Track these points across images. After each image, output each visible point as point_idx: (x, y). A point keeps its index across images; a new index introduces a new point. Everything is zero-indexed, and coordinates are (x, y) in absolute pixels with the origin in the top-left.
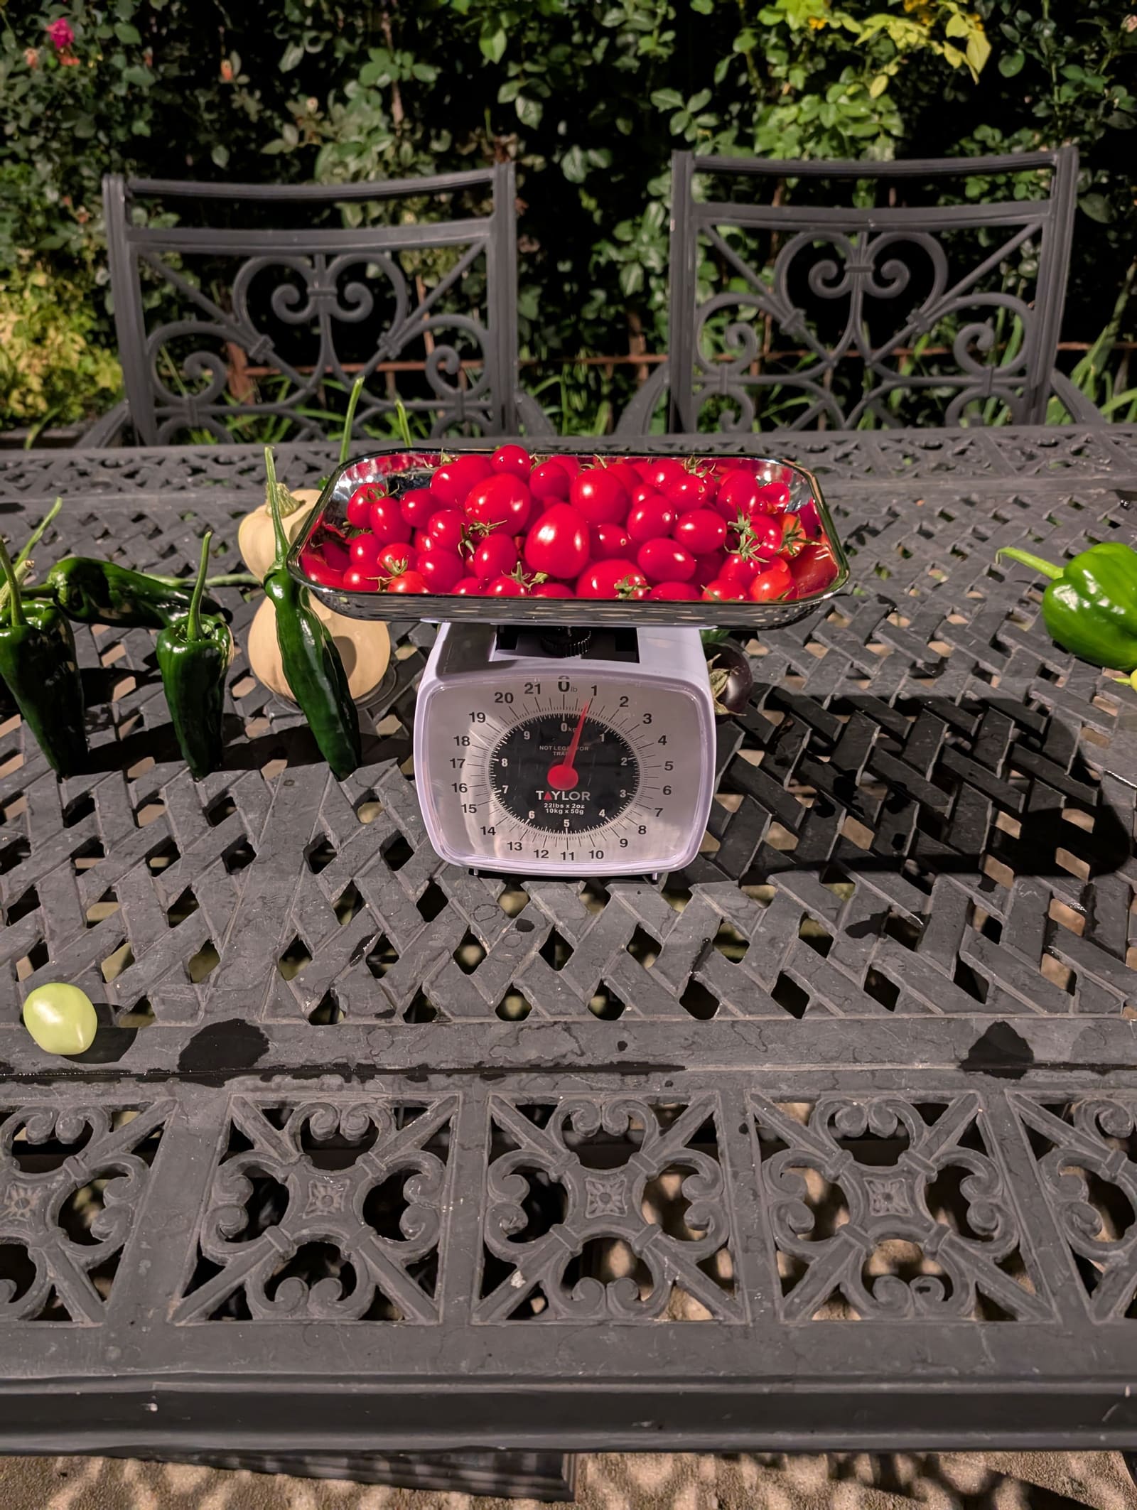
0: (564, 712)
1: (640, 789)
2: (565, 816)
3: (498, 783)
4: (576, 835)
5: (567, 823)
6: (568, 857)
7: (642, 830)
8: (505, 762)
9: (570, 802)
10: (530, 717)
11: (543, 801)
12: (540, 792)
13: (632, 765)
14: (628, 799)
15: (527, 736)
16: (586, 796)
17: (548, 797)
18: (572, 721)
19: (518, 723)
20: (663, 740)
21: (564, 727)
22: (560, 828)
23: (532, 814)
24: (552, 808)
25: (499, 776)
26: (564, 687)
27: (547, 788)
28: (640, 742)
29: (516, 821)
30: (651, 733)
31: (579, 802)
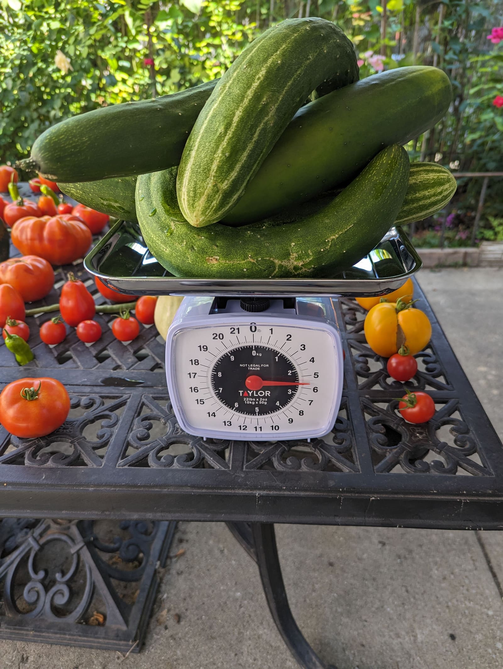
0: (254, 344)
1: (299, 389)
2: (256, 405)
3: (216, 387)
4: (263, 416)
5: (257, 409)
6: (259, 429)
7: (301, 413)
8: (220, 374)
9: (259, 397)
10: (234, 348)
11: (243, 397)
12: (241, 392)
13: (295, 375)
14: (293, 395)
15: (232, 358)
16: (268, 393)
17: (246, 394)
18: (258, 349)
19: (227, 351)
20: (312, 360)
21: (254, 353)
22: (253, 413)
23: (236, 405)
24: (248, 401)
25: (217, 382)
26: (253, 329)
27: (246, 389)
28: (299, 362)
29: (227, 409)
30: (305, 356)
31: (264, 397)
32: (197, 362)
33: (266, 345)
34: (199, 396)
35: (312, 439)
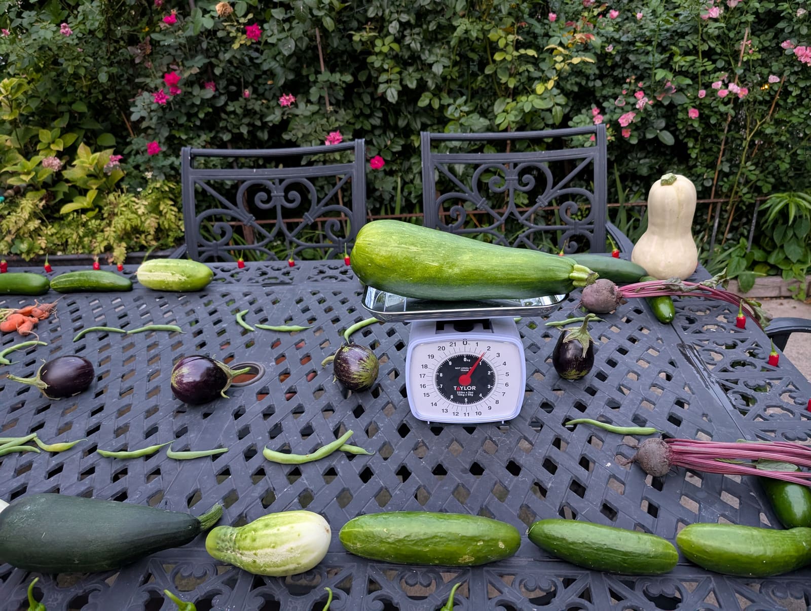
0: (465, 353)
1: (496, 384)
2: (465, 397)
3: (438, 384)
4: (470, 405)
5: (466, 400)
6: (467, 415)
7: (497, 402)
8: (441, 375)
9: (468, 391)
10: (451, 356)
11: (457, 391)
12: (455, 387)
13: (492, 374)
14: (491, 388)
15: (450, 363)
16: (474, 388)
17: (458, 389)
18: (468, 357)
19: (446, 358)
20: (505, 364)
21: (465, 359)
22: (463, 402)
23: (452, 397)
24: (460, 394)
25: (439, 380)
26: (465, 342)
27: (458, 385)
28: (495, 365)
29: (445, 400)
30: (500, 361)
31: (471, 391)
32: (426, 366)
33: (473, 354)
34: (426, 390)
35: (505, 422)
